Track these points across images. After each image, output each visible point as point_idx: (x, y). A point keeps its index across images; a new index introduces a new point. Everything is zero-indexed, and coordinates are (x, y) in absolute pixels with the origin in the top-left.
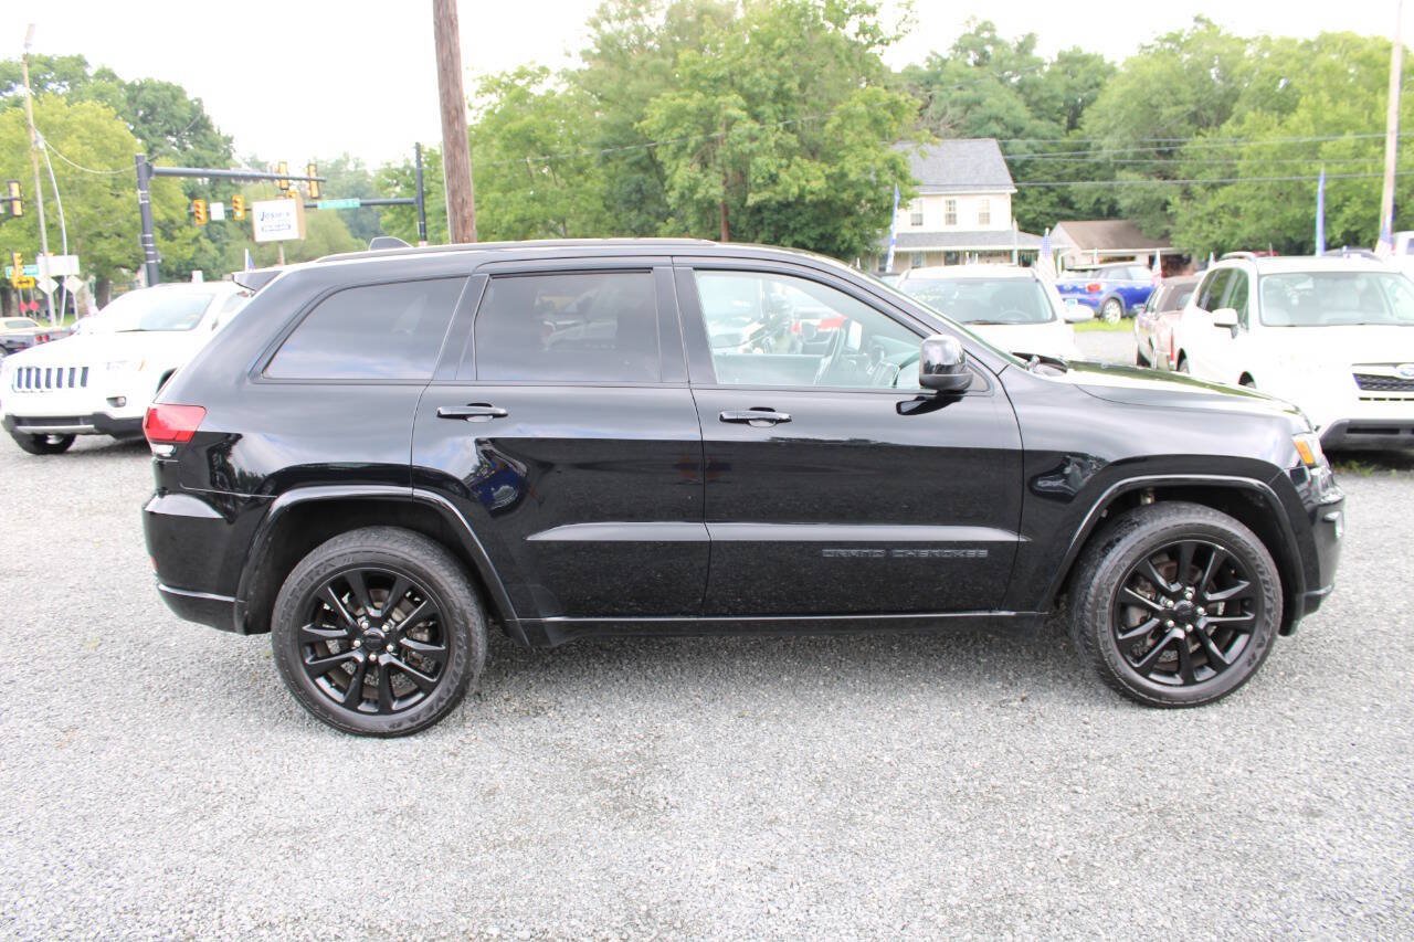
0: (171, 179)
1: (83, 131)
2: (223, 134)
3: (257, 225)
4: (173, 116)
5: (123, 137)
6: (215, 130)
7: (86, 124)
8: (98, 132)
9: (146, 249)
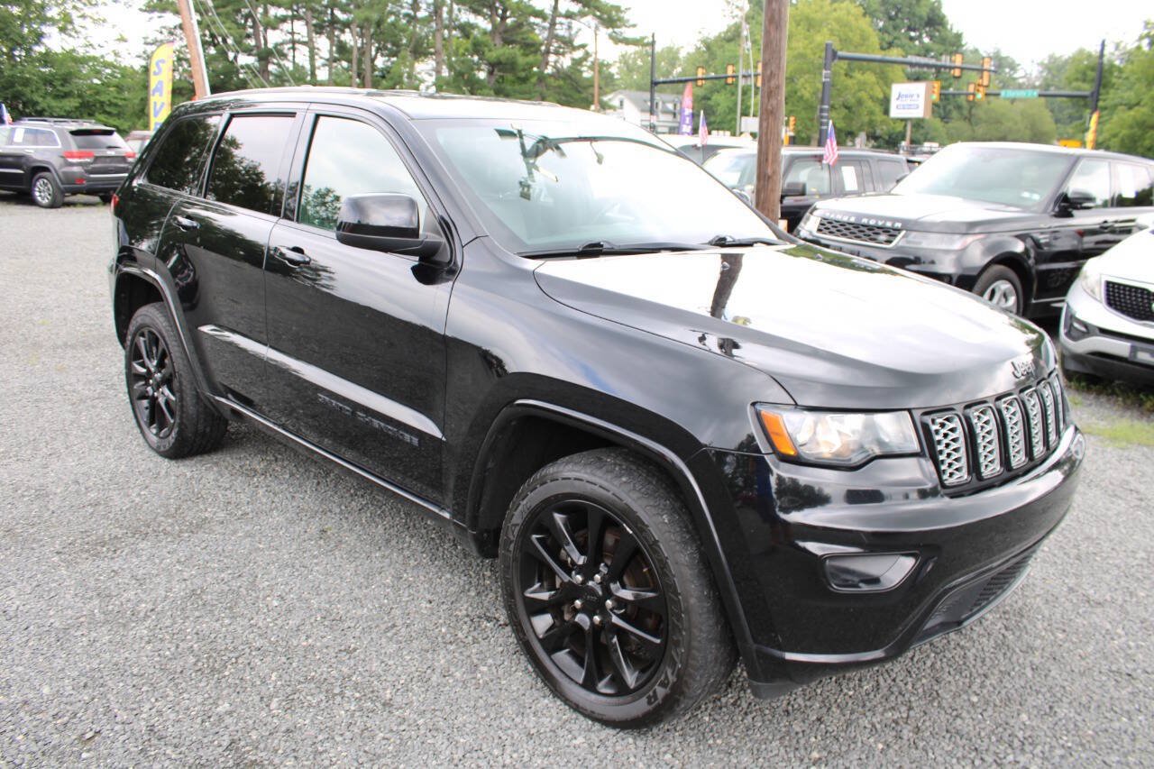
0: (896, 66)
1: (836, 26)
2: (955, 31)
3: (894, 104)
4: (914, 15)
5: (863, 31)
6: (949, 27)
7: (838, 20)
8: (846, 25)
9: (822, 117)
